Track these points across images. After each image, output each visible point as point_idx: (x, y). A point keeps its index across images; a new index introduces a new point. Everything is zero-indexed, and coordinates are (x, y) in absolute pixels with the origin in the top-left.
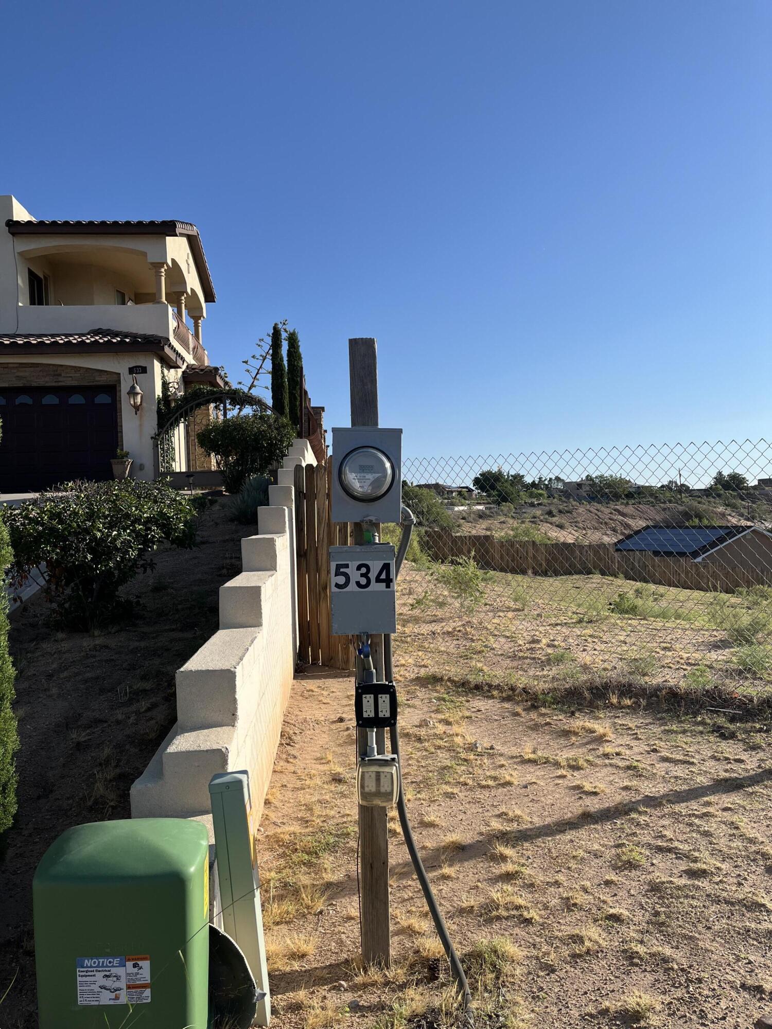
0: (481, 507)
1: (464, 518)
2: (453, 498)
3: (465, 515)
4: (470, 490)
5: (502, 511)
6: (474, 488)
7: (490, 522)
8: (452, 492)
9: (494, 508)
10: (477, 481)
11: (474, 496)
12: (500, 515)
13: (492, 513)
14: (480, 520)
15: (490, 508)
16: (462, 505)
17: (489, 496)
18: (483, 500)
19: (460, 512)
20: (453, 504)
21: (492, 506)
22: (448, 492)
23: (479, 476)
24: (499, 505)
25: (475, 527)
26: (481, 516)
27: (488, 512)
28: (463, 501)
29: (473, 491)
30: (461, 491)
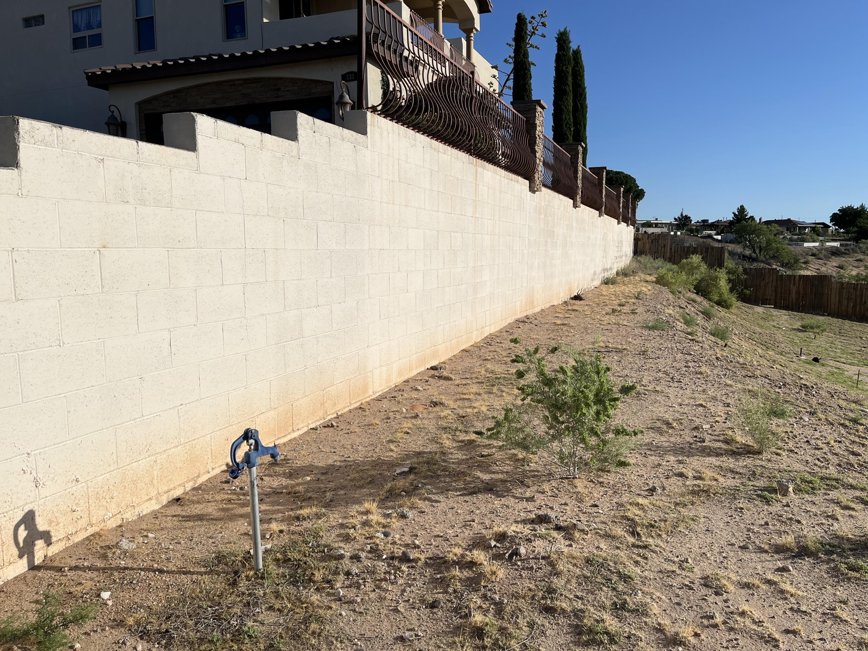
0: (836, 244)
1: (813, 255)
2: (805, 234)
3: (815, 251)
4: (826, 226)
5: (860, 248)
6: (830, 225)
7: (844, 259)
8: (805, 228)
9: (850, 245)
10: (835, 218)
11: (830, 232)
12: (857, 253)
13: (848, 250)
14: (833, 257)
15: (847, 245)
16: (814, 242)
17: (847, 232)
18: (840, 236)
19: (809, 248)
20: (805, 241)
21: (849, 243)
22: (800, 228)
23: (838, 212)
24: (857, 242)
25: (825, 264)
26: (835, 253)
27: (843, 249)
28: (816, 237)
29: (830, 227)
30: (815, 227)
